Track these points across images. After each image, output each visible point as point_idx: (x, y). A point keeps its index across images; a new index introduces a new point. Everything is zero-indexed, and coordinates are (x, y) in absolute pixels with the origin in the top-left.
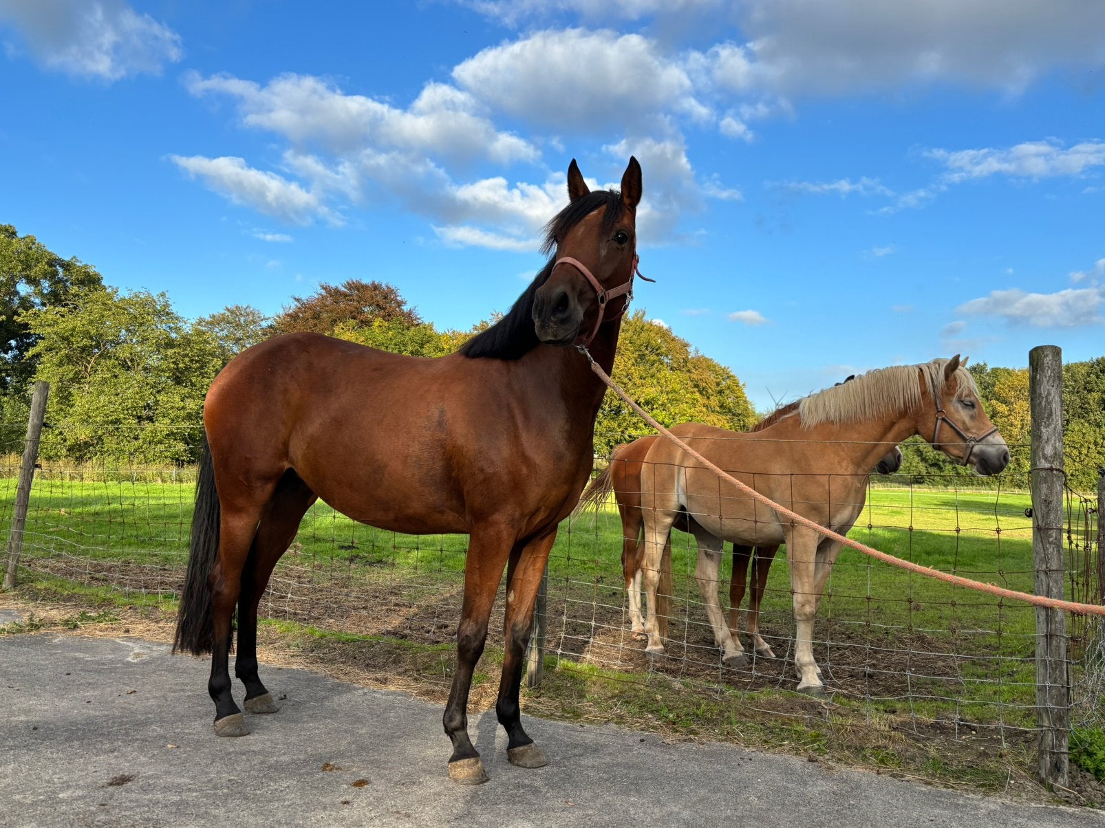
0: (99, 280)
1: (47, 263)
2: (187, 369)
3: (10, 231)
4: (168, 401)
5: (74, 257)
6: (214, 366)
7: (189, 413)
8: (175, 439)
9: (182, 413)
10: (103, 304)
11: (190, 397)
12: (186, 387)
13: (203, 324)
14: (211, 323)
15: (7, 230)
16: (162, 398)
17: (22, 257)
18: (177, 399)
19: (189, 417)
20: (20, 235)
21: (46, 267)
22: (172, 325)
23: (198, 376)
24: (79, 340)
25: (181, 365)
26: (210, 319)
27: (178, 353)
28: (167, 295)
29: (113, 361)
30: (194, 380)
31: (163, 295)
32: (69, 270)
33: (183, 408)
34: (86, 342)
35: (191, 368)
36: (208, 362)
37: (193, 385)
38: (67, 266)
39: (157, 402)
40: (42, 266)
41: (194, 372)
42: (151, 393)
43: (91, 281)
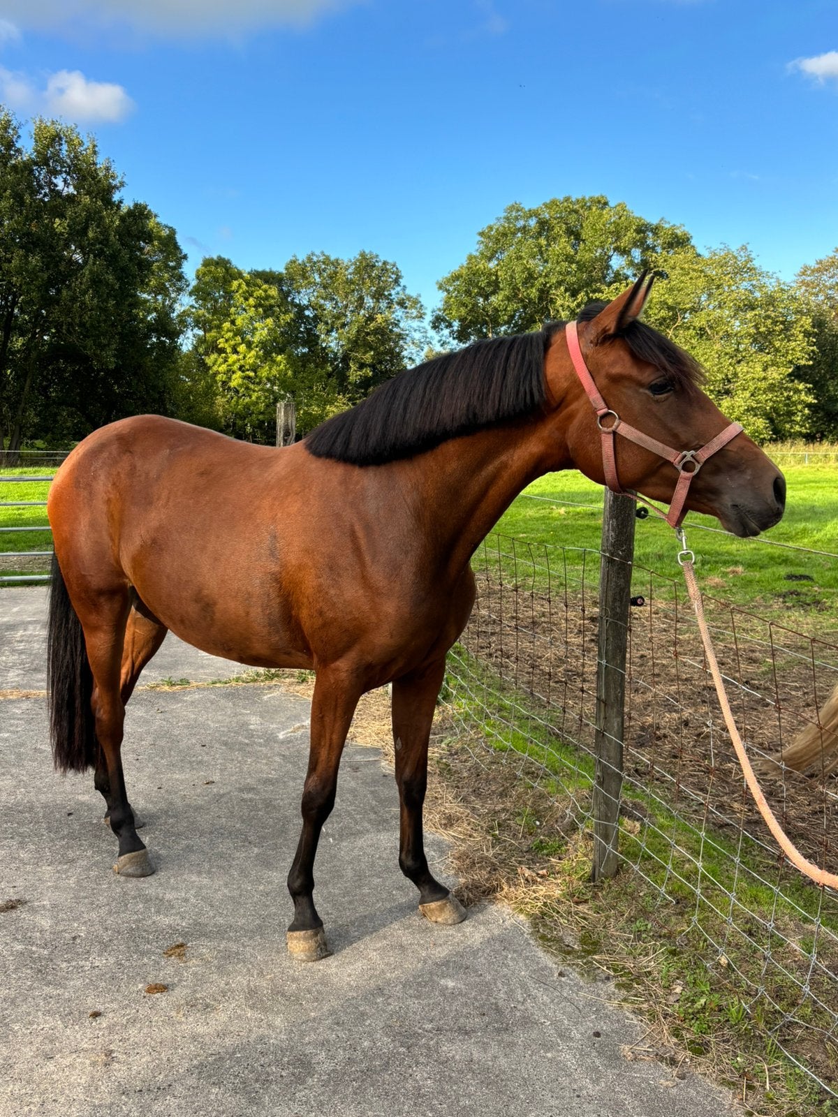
0: (688, 239)
1: (635, 230)
2: (770, 332)
3: (602, 202)
4: (748, 372)
5: (662, 219)
6: (802, 326)
7: (772, 384)
8: (755, 415)
9: (763, 385)
10: (682, 269)
11: (773, 365)
12: (768, 353)
13: (809, 272)
14: (818, 270)
15: (599, 202)
16: (742, 368)
17: (612, 228)
18: (759, 368)
19: (771, 388)
20: (612, 204)
21: (634, 234)
22: (754, 282)
23: (782, 340)
24: (657, 311)
25: (762, 329)
26: (817, 266)
27: (760, 315)
28: (749, 248)
29: (691, 331)
30: (777, 344)
31: (744, 248)
32: (657, 234)
33: (765, 378)
34: (663, 313)
35: (774, 331)
36: (795, 322)
37: (777, 350)
38: (656, 230)
39: (735, 375)
40: (631, 234)
41: (779, 335)
42: (730, 364)
43: (678, 242)
